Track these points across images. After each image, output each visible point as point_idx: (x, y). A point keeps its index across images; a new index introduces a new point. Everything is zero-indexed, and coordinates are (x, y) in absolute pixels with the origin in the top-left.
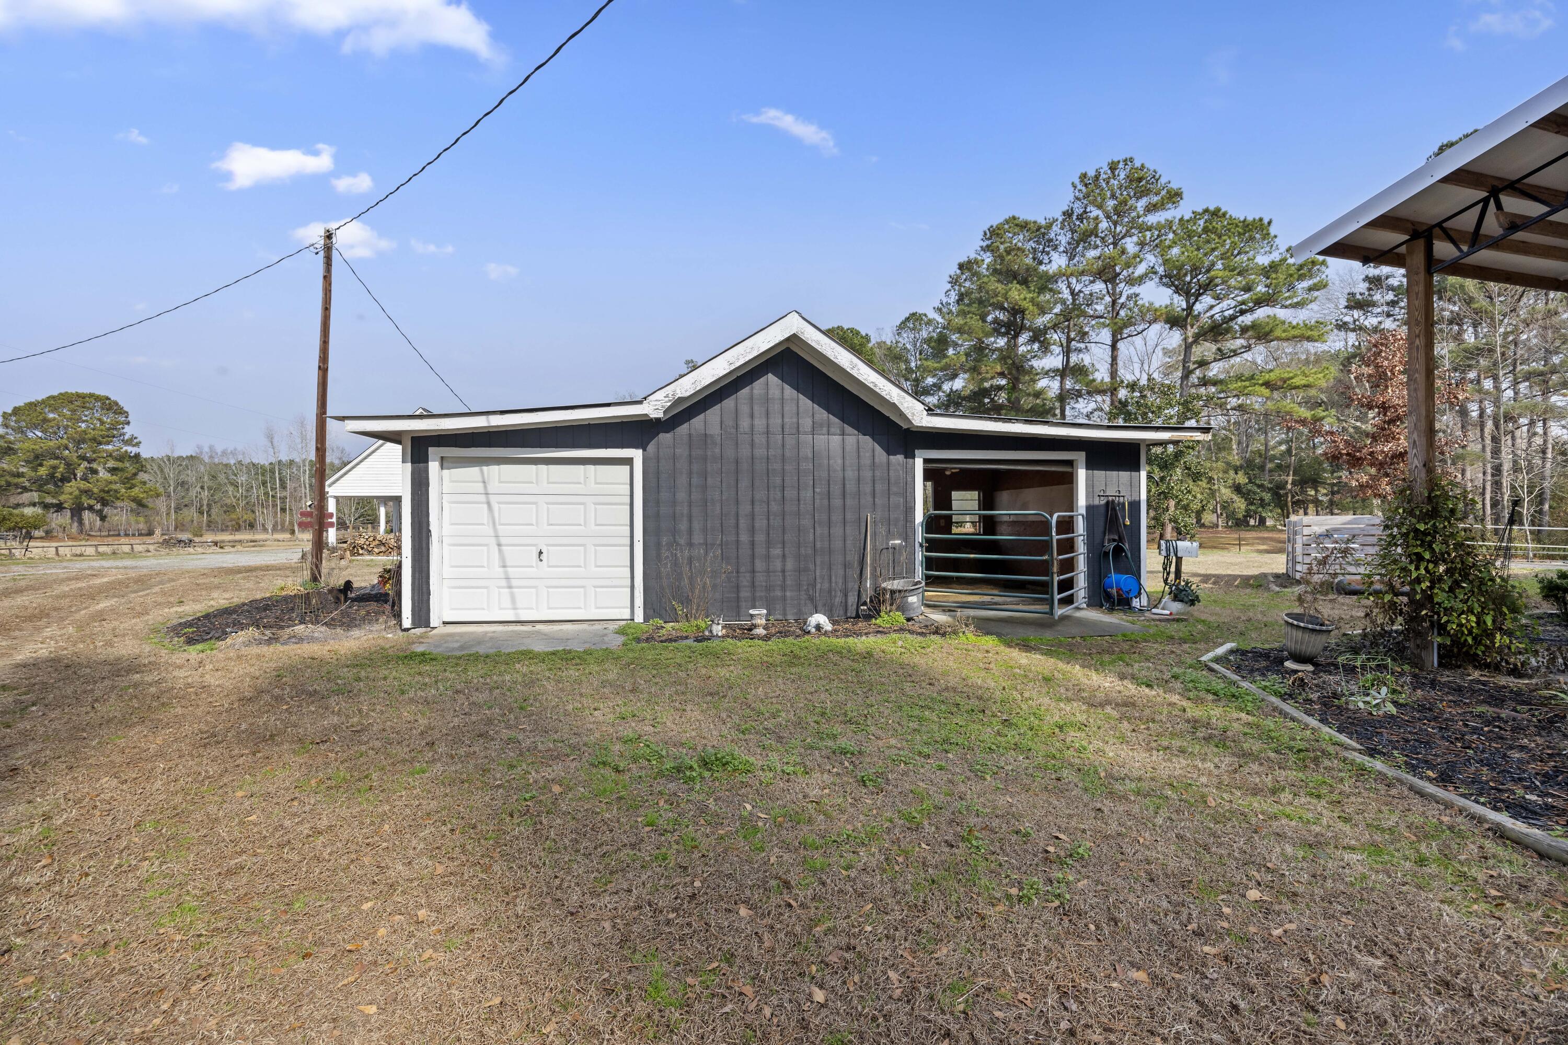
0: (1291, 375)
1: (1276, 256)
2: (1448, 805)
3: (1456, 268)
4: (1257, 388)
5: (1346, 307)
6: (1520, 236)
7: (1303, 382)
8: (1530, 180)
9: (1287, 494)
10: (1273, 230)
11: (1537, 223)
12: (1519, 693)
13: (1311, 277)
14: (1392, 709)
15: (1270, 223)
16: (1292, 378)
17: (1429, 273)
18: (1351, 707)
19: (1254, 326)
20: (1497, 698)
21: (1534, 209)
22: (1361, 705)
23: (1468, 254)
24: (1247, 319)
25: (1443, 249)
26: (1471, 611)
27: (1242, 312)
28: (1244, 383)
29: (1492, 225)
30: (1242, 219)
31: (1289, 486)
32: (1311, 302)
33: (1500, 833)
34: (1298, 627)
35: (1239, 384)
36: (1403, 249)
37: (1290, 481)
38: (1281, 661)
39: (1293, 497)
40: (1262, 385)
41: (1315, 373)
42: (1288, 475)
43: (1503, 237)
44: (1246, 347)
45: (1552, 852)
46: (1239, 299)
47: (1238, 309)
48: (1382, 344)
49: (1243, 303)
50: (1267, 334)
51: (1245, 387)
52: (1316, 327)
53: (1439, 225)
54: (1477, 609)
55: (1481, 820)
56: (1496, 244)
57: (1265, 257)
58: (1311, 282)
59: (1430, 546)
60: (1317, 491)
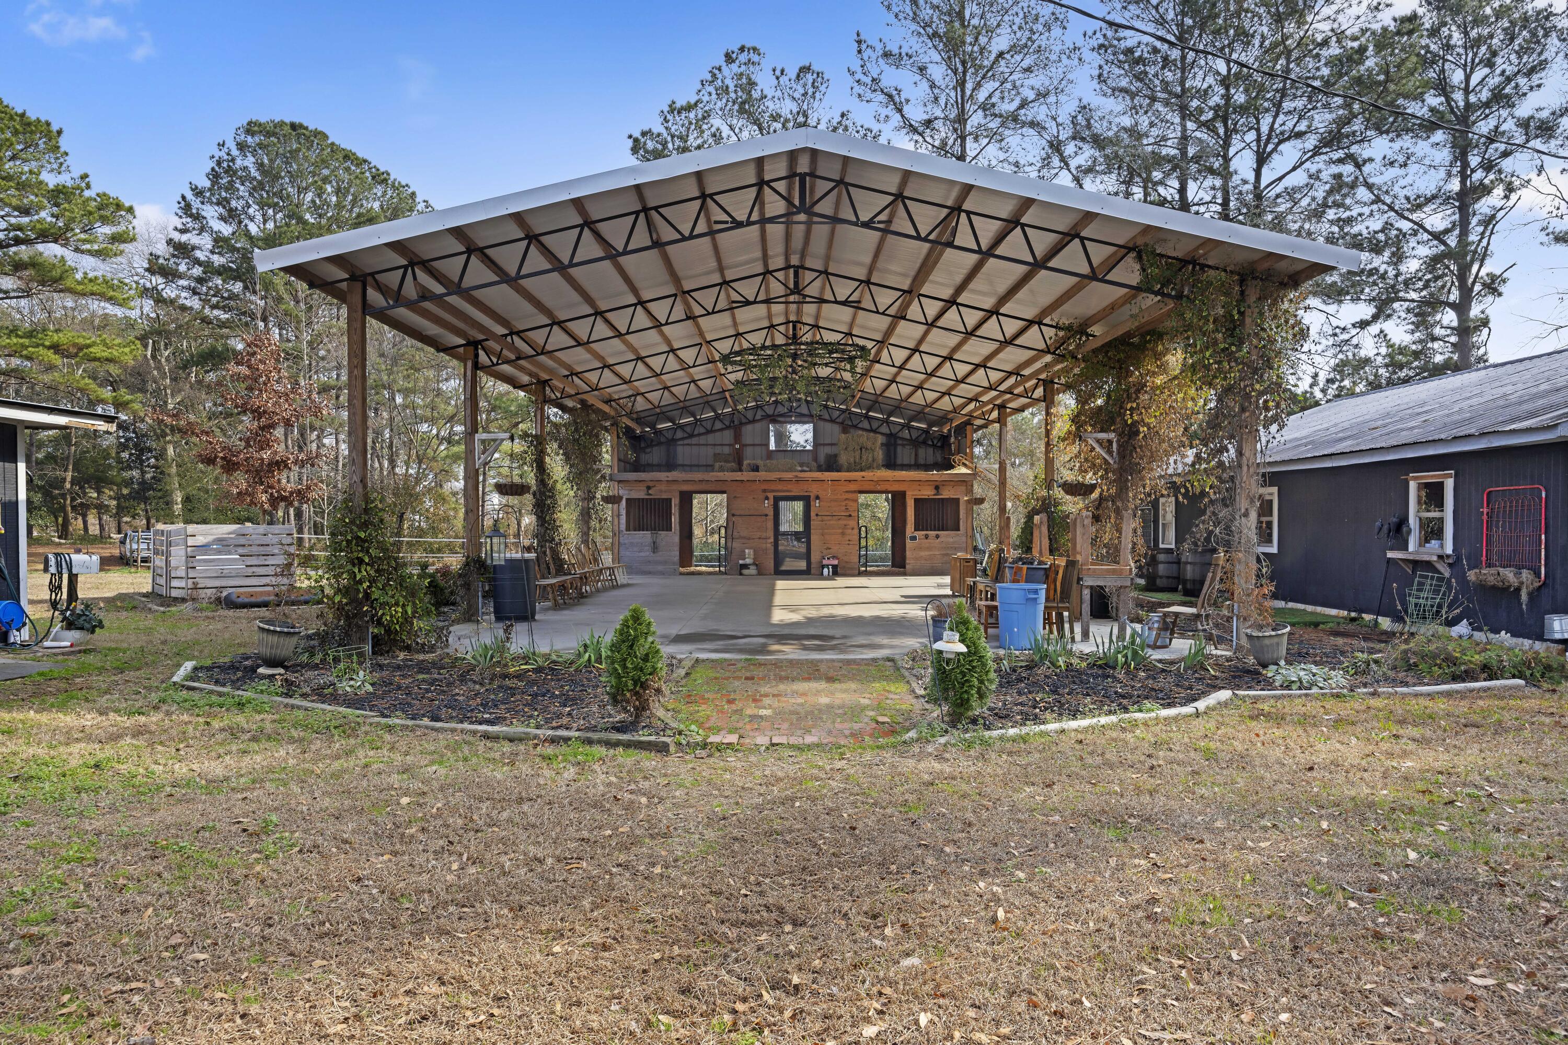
0: (88, 342)
1: (65, 179)
2: (453, 730)
3: (382, 316)
4: (41, 350)
5: (147, 270)
6: (427, 305)
7: (105, 354)
8: (434, 264)
9: (63, 496)
10: (64, 143)
11: (438, 299)
12: (434, 663)
13: (113, 223)
14: (369, 688)
15: (60, 132)
16: (88, 346)
17: (364, 313)
18: (340, 692)
19: (33, 264)
20: (422, 667)
21: (439, 289)
22: (348, 689)
23: (393, 307)
24: (24, 252)
25: (373, 295)
26: (397, 604)
27: (18, 241)
28: (21, 341)
29: (410, 291)
30: (20, 111)
31: (68, 486)
32: (115, 255)
33: (486, 736)
34: (275, 632)
35: (15, 340)
36: (344, 285)
37: (69, 479)
38: (253, 670)
39: (73, 499)
40: (49, 348)
41: (119, 345)
42: (65, 471)
43: (417, 302)
44: (23, 291)
45: (516, 736)
46: (13, 220)
47: (11, 235)
48: (256, 346)
49: (20, 228)
50: (56, 281)
51: (22, 345)
52: (119, 287)
53: (372, 274)
54: (402, 600)
55: (474, 733)
56: (411, 305)
57: (52, 175)
58: (114, 229)
59: (368, 552)
60: (99, 492)
